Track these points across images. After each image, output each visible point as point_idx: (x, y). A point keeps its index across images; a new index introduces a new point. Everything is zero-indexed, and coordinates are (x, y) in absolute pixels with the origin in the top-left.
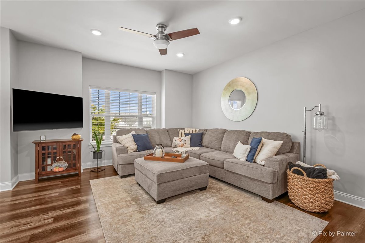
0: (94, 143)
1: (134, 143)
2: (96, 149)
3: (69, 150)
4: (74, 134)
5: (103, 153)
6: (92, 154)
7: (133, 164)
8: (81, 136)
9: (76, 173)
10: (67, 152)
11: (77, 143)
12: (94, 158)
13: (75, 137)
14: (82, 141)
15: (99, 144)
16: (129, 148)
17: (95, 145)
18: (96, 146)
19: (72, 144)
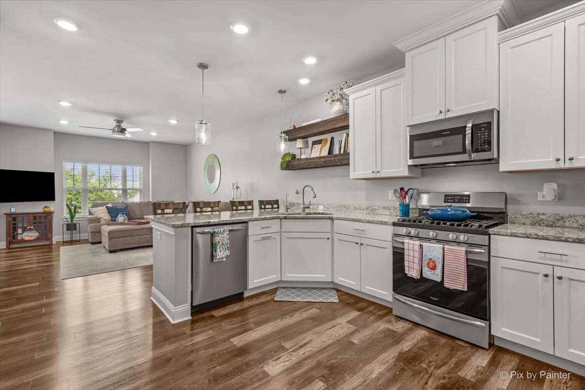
0: (68, 216)
1: (107, 214)
2: (70, 222)
3: (39, 221)
4: (45, 207)
5: (78, 225)
6: (65, 226)
7: (100, 232)
8: (52, 209)
9: (47, 243)
10: (37, 223)
11: (49, 215)
12: (68, 230)
13: (46, 209)
14: (53, 212)
15: (72, 217)
16: (102, 219)
17: (68, 218)
18: (70, 220)
19: (43, 216)
